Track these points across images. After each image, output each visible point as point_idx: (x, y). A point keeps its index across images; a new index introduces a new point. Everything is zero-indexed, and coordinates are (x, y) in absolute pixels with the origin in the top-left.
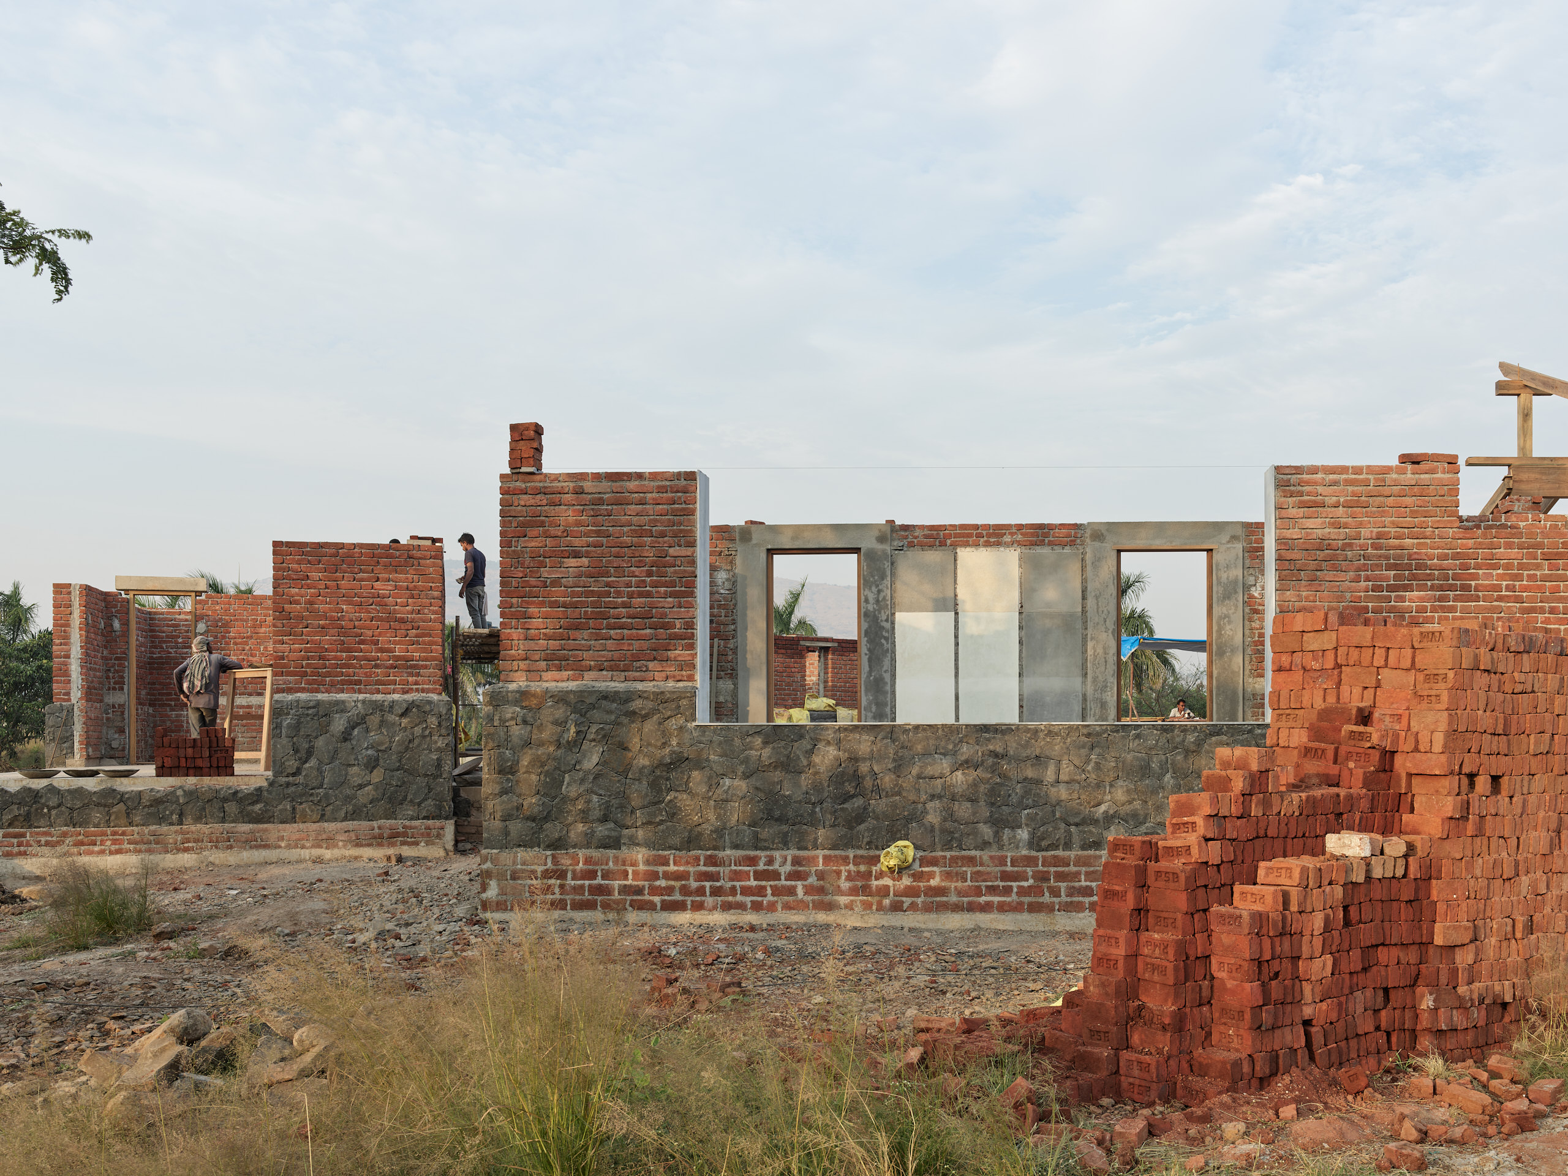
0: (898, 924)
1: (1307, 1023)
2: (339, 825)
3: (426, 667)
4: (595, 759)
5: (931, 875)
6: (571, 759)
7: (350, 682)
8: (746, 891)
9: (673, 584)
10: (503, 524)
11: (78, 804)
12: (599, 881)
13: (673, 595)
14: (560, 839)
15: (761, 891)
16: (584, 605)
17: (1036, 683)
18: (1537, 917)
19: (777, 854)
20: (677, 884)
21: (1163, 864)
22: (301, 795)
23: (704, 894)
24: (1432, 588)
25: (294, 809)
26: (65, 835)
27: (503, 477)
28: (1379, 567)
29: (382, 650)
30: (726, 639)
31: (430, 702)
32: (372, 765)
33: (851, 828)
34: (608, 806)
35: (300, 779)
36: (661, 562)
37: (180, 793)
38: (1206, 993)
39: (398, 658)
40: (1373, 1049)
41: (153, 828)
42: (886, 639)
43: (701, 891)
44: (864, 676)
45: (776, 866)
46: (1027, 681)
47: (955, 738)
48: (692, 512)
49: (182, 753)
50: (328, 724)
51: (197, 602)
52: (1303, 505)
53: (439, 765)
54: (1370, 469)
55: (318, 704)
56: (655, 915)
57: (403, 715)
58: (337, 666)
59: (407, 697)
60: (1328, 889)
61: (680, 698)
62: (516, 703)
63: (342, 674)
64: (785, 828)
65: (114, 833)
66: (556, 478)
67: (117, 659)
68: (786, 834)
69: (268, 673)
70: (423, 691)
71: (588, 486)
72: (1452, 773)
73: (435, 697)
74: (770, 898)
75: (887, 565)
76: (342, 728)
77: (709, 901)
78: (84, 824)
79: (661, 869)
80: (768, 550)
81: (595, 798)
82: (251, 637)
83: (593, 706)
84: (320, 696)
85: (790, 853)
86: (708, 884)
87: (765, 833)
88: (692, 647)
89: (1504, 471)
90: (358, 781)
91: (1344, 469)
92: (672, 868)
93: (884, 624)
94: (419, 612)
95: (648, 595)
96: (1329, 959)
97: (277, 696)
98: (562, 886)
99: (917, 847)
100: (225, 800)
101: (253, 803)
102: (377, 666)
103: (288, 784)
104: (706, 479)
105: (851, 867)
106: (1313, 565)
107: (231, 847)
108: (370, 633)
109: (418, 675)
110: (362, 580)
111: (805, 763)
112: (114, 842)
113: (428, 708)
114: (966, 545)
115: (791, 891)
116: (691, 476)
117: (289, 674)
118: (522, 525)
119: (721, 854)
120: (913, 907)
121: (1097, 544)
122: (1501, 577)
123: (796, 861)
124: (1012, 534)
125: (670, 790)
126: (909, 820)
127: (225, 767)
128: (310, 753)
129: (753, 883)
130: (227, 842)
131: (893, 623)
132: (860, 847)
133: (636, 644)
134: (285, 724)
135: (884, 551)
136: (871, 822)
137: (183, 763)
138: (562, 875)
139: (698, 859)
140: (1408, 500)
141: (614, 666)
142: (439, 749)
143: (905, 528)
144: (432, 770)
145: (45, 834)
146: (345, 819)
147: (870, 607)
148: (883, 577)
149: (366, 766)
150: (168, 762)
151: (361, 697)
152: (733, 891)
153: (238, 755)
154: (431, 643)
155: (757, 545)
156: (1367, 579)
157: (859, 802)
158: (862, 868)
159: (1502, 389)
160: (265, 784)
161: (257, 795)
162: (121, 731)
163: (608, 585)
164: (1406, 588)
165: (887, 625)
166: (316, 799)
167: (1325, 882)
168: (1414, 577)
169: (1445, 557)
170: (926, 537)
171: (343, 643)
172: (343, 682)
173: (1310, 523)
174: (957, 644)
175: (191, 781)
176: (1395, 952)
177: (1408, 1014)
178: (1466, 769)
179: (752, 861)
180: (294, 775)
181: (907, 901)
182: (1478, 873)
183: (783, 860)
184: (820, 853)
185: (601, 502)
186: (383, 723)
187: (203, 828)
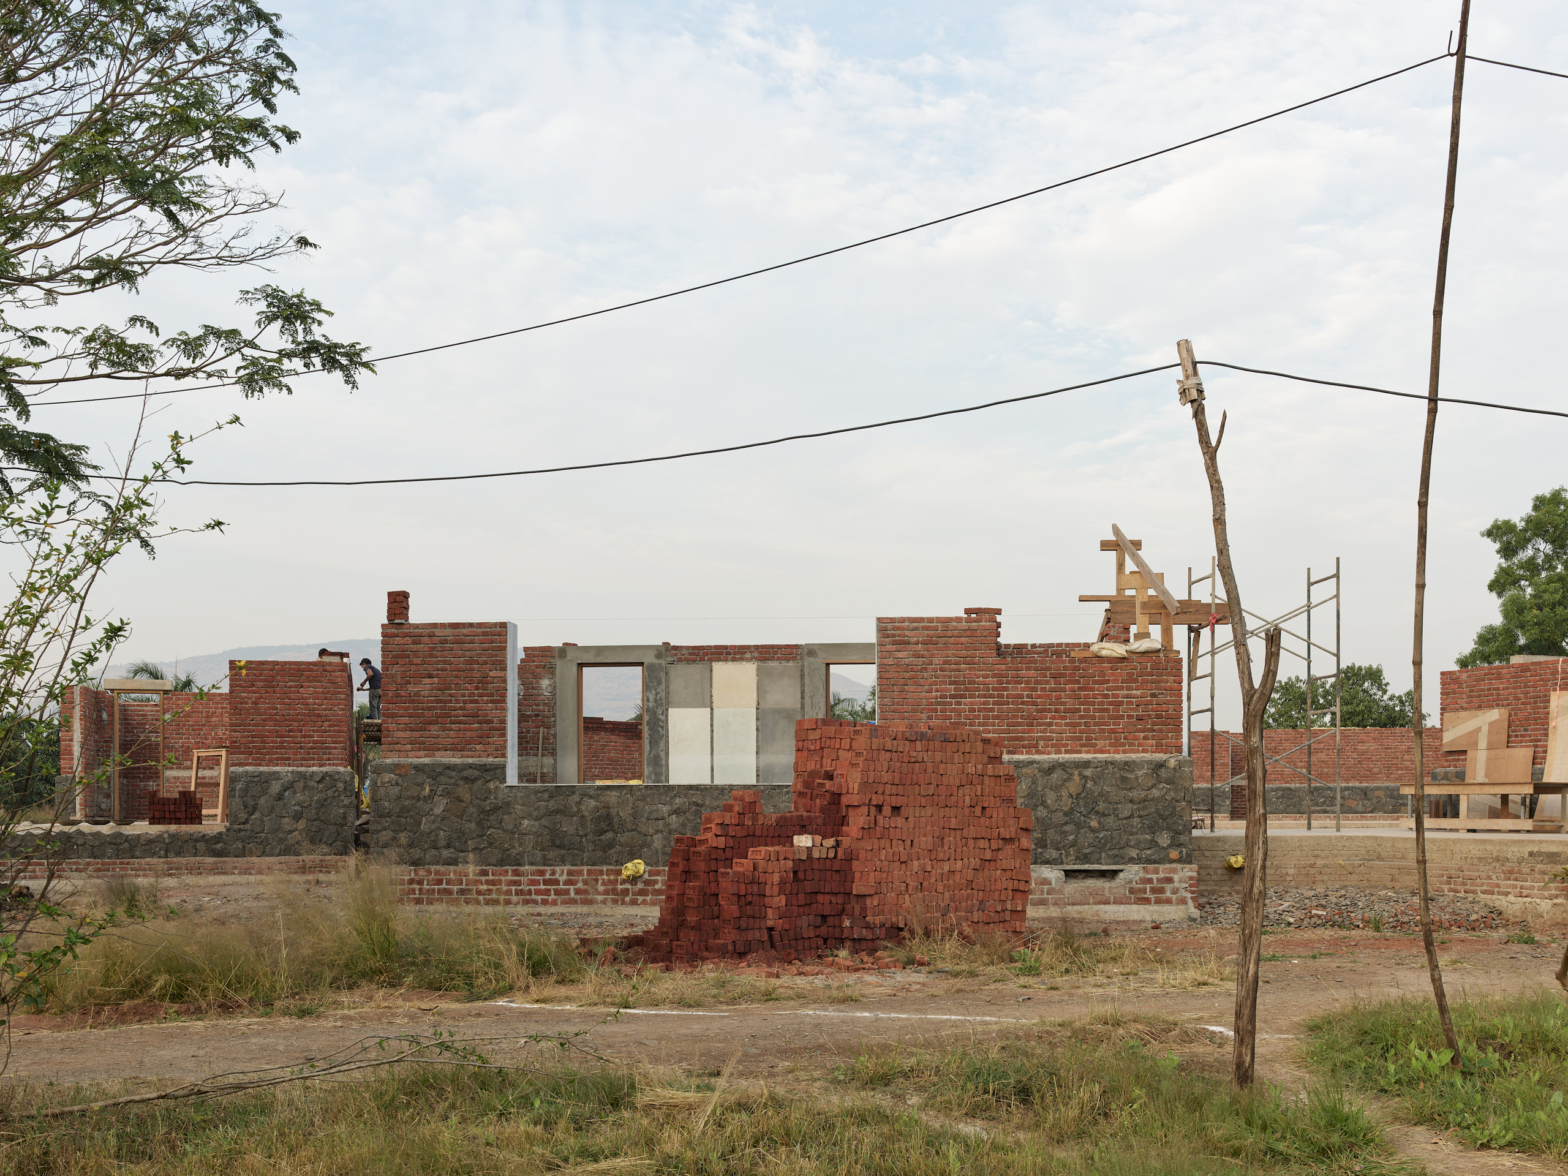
0: (634, 913)
1: (771, 929)
2: (275, 859)
3: (336, 748)
4: (442, 808)
5: (656, 882)
6: (427, 807)
7: (283, 759)
8: (538, 892)
9: (492, 695)
10: (383, 656)
11: (97, 843)
12: (444, 886)
13: (492, 702)
14: (419, 859)
15: (547, 892)
16: (435, 708)
17: (768, 758)
18: (925, 884)
19: (558, 869)
20: (494, 888)
21: (698, 849)
22: (249, 838)
23: (511, 894)
24: (979, 696)
25: (244, 847)
26: (88, 864)
27: (383, 626)
28: (945, 683)
29: (305, 736)
30: (549, 728)
31: (338, 773)
32: (297, 817)
33: (605, 852)
34: (450, 838)
35: (248, 826)
36: (484, 681)
37: (166, 835)
38: (716, 913)
39: (315, 742)
40: (814, 945)
41: (148, 860)
42: (662, 727)
43: (509, 892)
44: (646, 754)
45: (557, 876)
46: (762, 757)
47: (671, 794)
48: (505, 648)
49: (166, 807)
50: (268, 788)
51: (165, 699)
52: (895, 643)
53: (345, 818)
54: (939, 620)
55: (261, 774)
56: (479, 908)
57: (318, 782)
58: (273, 747)
59: (322, 769)
60: (783, 862)
61: (496, 768)
62: (392, 772)
63: (277, 753)
64: (563, 852)
65: (122, 863)
66: (417, 626)
67: (105, 742)
68: (563, 856)
69: (223, 753)
70: (334, 765)
71: (438, 632)
72: (864, 804)
73: (342, 769)
74: (553, 897)
75: (663, 674)
76: (277, 791)
77: (515, 898)
78: (102, 856)
79: (483, 879)
80: (579, 664)
81: (442, 833)
82: (204, 725)
83: (441, 774)
84: (262, 769)
85: (566, 868)
86: (513, 888)
87: (551, 854)
88: (504, 735)
89: (1107, 605)
90: (288, 828)
91: (921, 620)
92: (491, 877)
93: (661, 717)
94: (331, 709)
95: (476, 702)
96: (783, 898)
97: (232, 769)
98: (420, 890)
99: (646, 864)
100: (197, 841)
101: (216, 843)
102: (301, 748)
103: (240, 830)
104: (515, 626)
105: (605, 877)
106: (902, 682)
107: (201, 873)
108: (296, 724)
109: (330, 753)
110: (291, 687)
111: (576, 809)
112: (122, 869)
113: (337, 777)
114: (719, 660)
115: (567, 892)
116: (504, 625)
117: (241, 753)
118: (395, 657)
119: (521, 868)
120: (644, 902)
121: (811, 659)
122: (1023, 689)
123: (570, 873)
124: (751, 652)
125: (490, 827)
126: (642, 847)
127: (197, 819)
128: (255, 808)
129: (542, 887)
130: (197, 870)
131: (667, 716)
132: (610, 864)
133: (468, 734)
134: (238, 788)
135: (660, 664)
136: (618, 848)
137: (167, 815)
138: (420, 883)
139: (507, 872)
140: (963, 640)
141: (454, 748)
142: (345, 806)
143: (676, 648)
144: (340, 821)
145: (75, 863)
146: (279, 855)
147: (651, 705)
148: (659, 683)
149: (294, 818)
150: (157, 814)
151: (290, 769)
152: (530, 892)
153: (204, 812)
154: (339, 731)
155: (571, 661)
156: (937, 691)
157: (610, 835)
158: (612, 877)
159: (1105, 546)
160: (224, 830)
161: (218, 838)
162: (108, 796)
163: (451, 695)
164: (961, 696)
165: (663, 718)
166: (259, 840)
167: (781, 858)
168: (967, 689)
169: (987, 676)
170: (690, 654)
171: (277, 731)
172: (278, 759)
173: (900, 655)
174: (712, 731)
175: (173, 828)
176: (828, 897)
177: (837, 930)
178: (874, 802)
179: (542, 873)
180: (244, 823)
181: (640, 899)
182: (883, 858)
183: (561, 873)
184: (585, 868)
185: (446, 642)
186: (305, 787)
187: (183, 860)
